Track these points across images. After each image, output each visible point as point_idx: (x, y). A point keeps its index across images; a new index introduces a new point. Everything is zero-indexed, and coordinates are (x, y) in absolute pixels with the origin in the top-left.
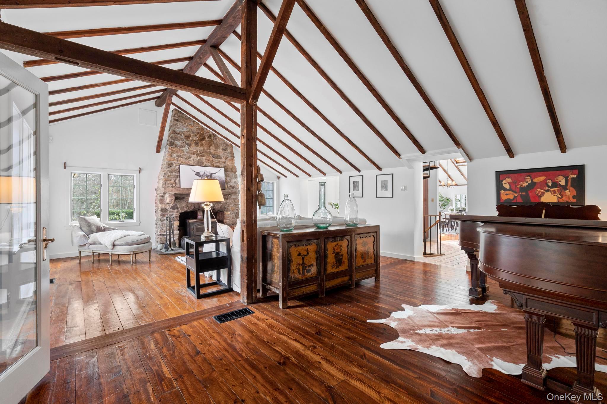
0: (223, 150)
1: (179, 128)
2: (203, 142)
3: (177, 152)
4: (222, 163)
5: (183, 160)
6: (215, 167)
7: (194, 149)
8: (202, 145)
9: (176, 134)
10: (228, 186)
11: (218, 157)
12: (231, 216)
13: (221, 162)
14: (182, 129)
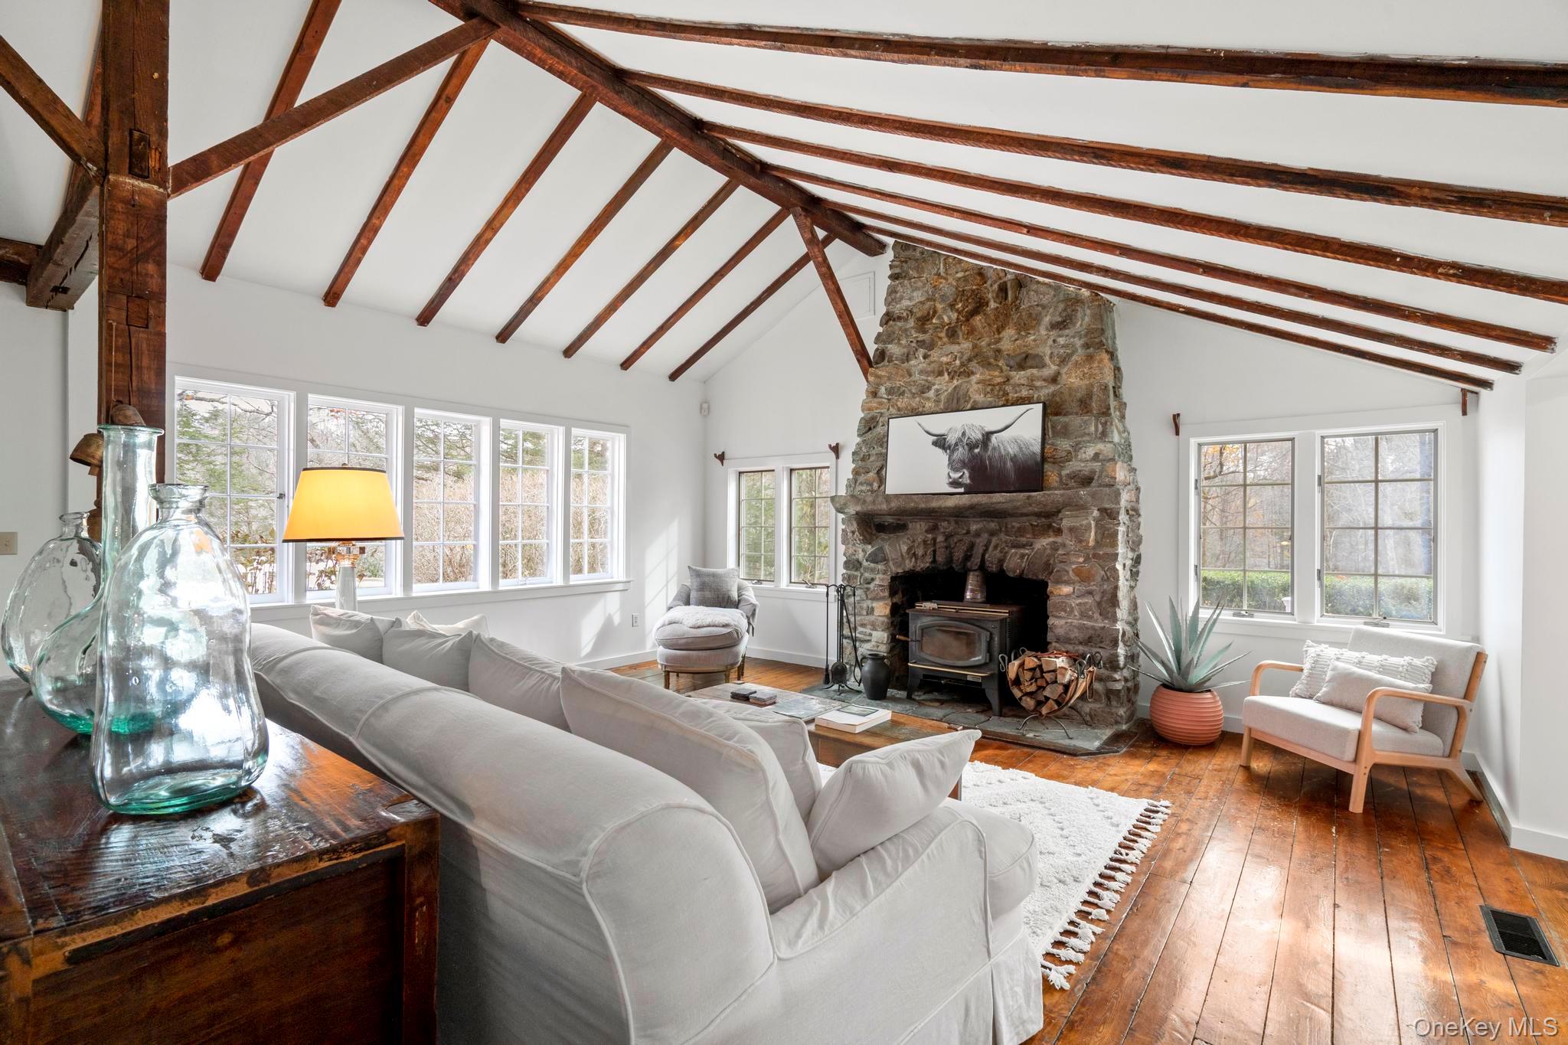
0: (1054, 326)
1: (902, 298)
2: (978, 320)
3: (889, 379)
4: (1038, 384)
5: (902, 402)
6: (1012, 405)
7: (947, 353)
8: (971, 332)
9: (894, 320)
10: (1060, 475)
11: (1025, 361)
12: (1074, 602)
13: (1038, 379)
14: (910, 299)
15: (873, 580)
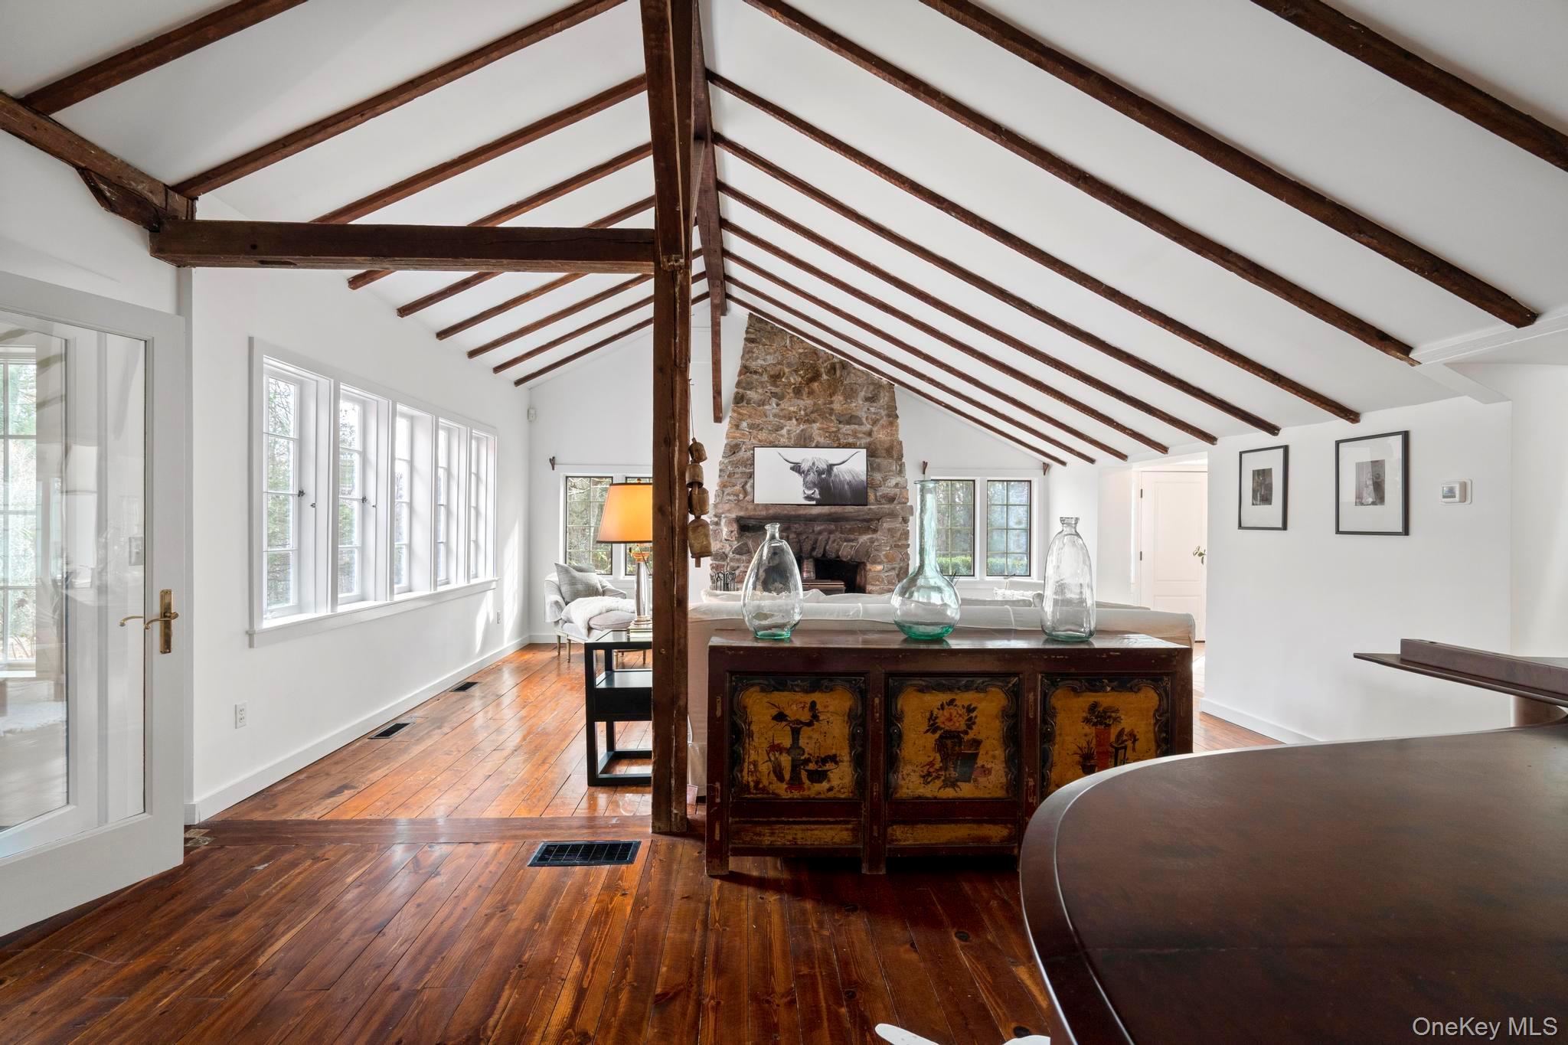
0: (867, 399)
1: (757, 358)
2: (815, 385)
3: (750, 417)
4: (860, 435)
5: (763, 435)
6: (843, 447)
7: (791, 405)
8: (811, 393)
9: (751, 373)
10: (876, 496)
11: (852, 419)
12: (883, 575)
13: (860, 432)
14: (764, 360)
15: (738, 567)
